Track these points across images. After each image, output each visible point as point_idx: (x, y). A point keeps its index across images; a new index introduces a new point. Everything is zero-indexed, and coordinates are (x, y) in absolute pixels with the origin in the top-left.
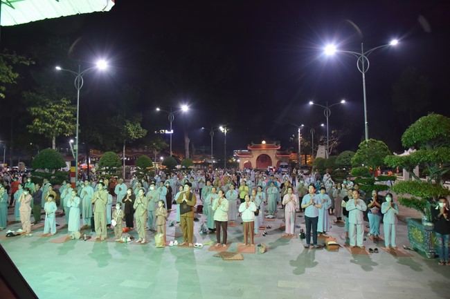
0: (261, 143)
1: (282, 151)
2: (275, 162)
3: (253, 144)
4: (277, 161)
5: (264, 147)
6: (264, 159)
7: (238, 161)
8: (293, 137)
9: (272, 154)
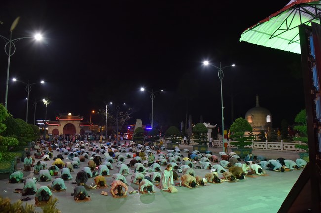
0: (68, 115)
1: (84, 122)
2: (78, 130)
3: (61, 116)
4: (80, 129)
5: (69, 118)
6: (69, 128)
7: (47, 129)
8: (99, 111)
9: (76, 124)
